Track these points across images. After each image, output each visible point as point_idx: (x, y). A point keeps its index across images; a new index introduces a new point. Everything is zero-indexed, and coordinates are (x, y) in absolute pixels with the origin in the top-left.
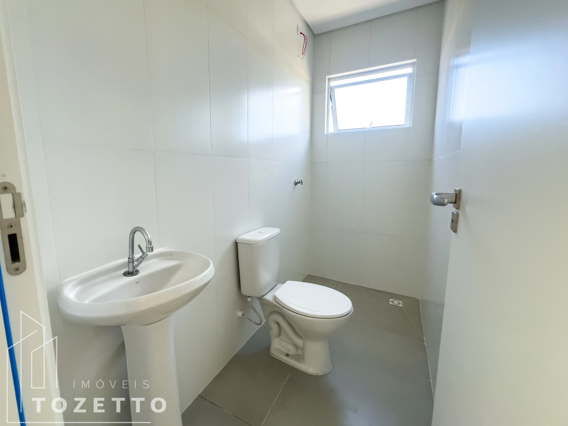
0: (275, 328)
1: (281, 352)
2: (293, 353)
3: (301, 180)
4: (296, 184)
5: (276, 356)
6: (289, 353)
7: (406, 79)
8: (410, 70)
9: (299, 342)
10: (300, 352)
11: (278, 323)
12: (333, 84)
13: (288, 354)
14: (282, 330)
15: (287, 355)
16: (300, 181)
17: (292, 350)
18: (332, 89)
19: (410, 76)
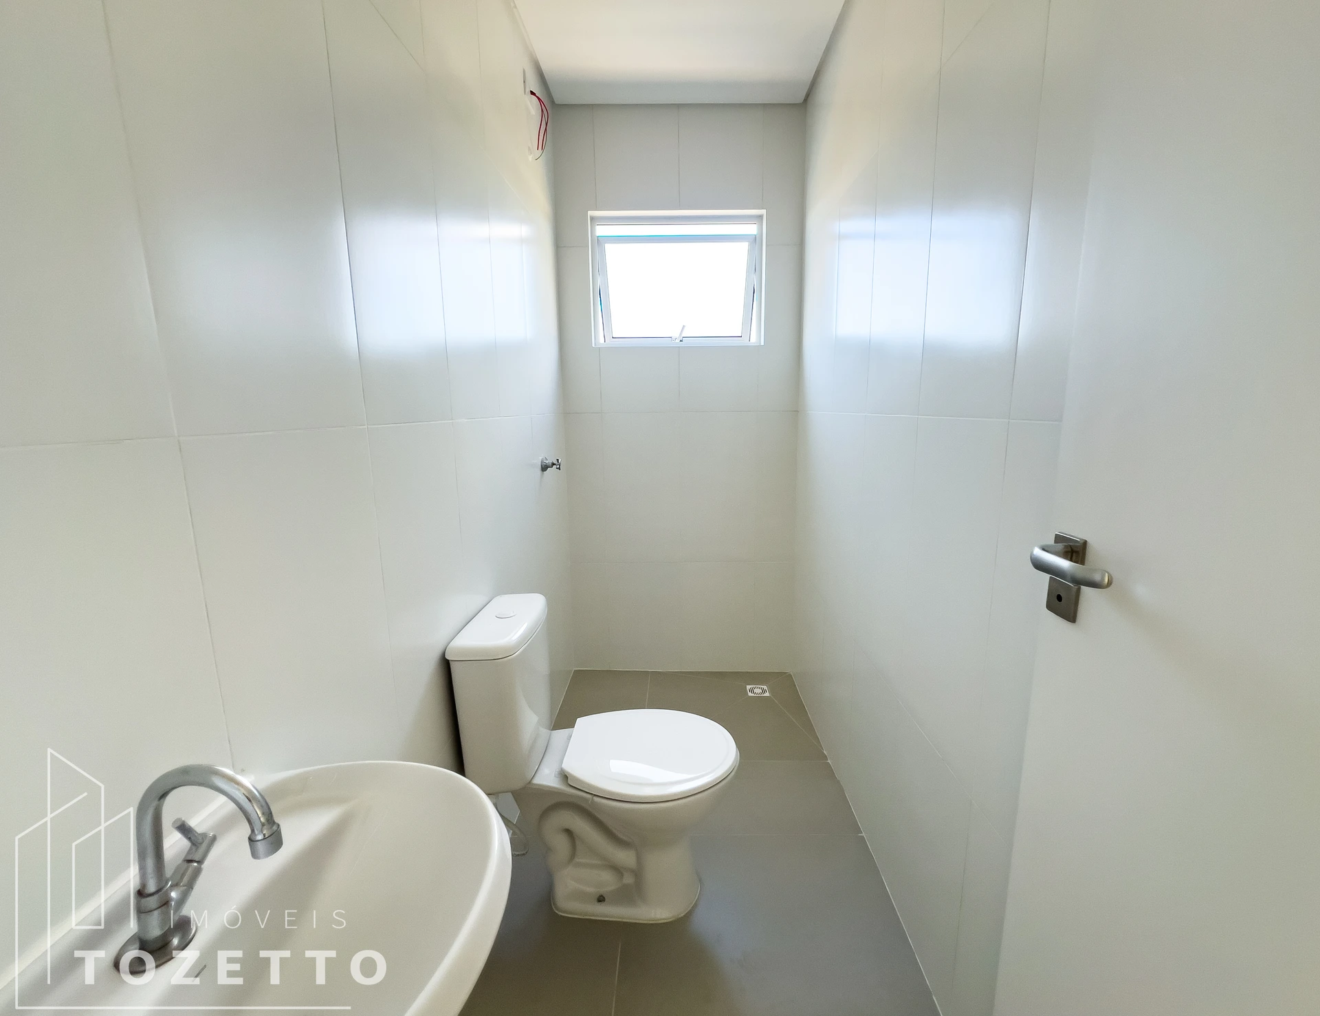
0: (560, 844)
1: (581, 896)
2: (613, 888)
3: (558, 460)
4: (544, 468)
5: (571, 913)
6: (603, 890)
7: (744, 246)
8: (751, 229)
9: (625, 857)
10: (629, 879)
11: (568, 832)
12: (601, 231)
13: (602, 896)
14: (578, 843)
15: (601, 899)
16: (555, 462)
17: (607, 881)
18: (600, 241)
19: (754, 240)
